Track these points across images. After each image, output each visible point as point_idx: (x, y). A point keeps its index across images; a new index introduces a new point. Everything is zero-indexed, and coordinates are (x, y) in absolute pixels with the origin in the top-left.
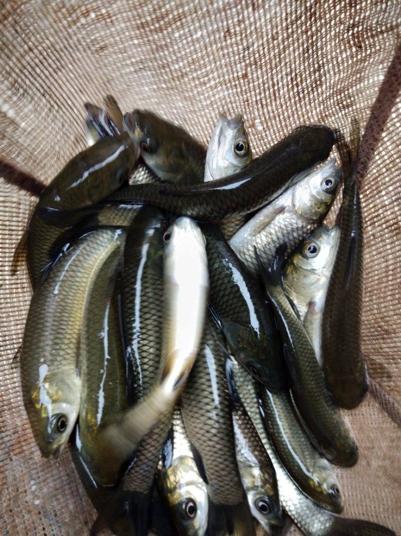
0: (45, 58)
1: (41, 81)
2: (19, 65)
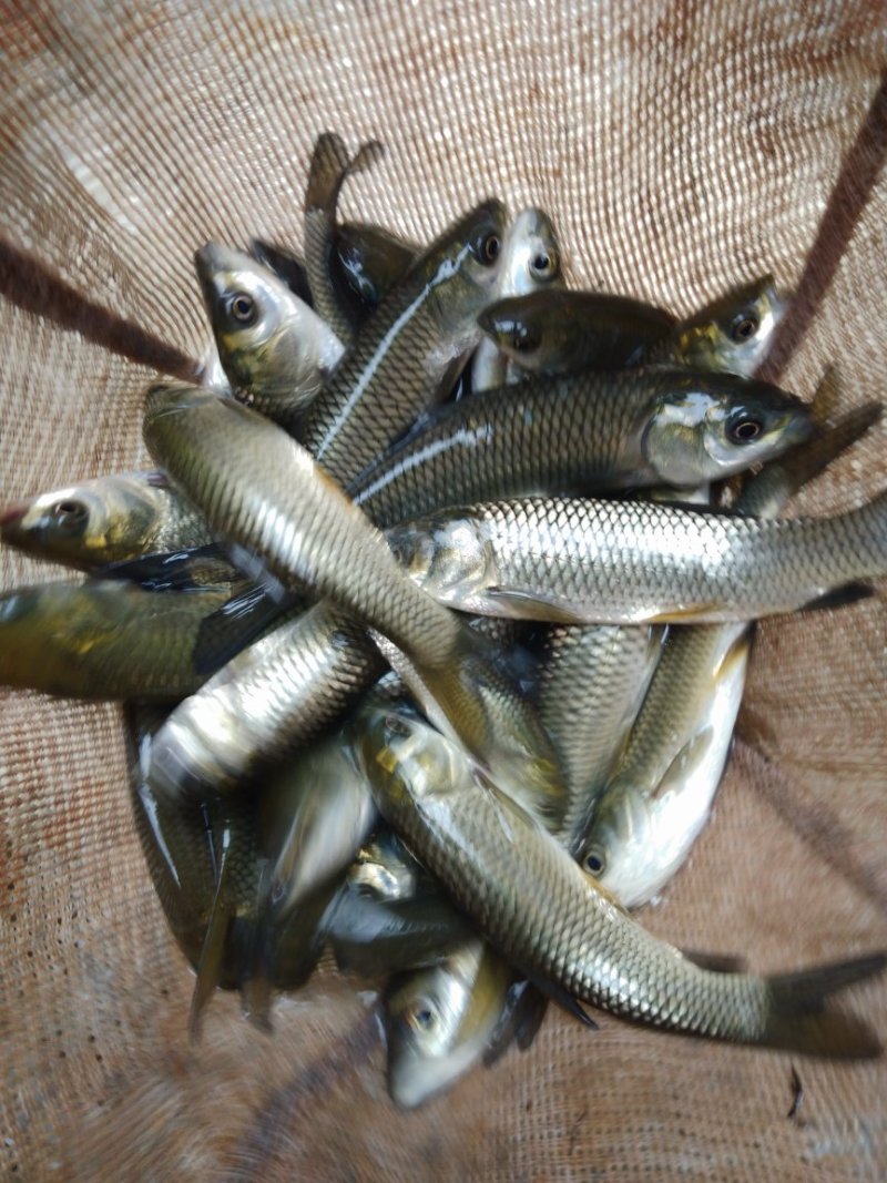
0: (192, 118)
1: (176, 155)
2: (140, 123)
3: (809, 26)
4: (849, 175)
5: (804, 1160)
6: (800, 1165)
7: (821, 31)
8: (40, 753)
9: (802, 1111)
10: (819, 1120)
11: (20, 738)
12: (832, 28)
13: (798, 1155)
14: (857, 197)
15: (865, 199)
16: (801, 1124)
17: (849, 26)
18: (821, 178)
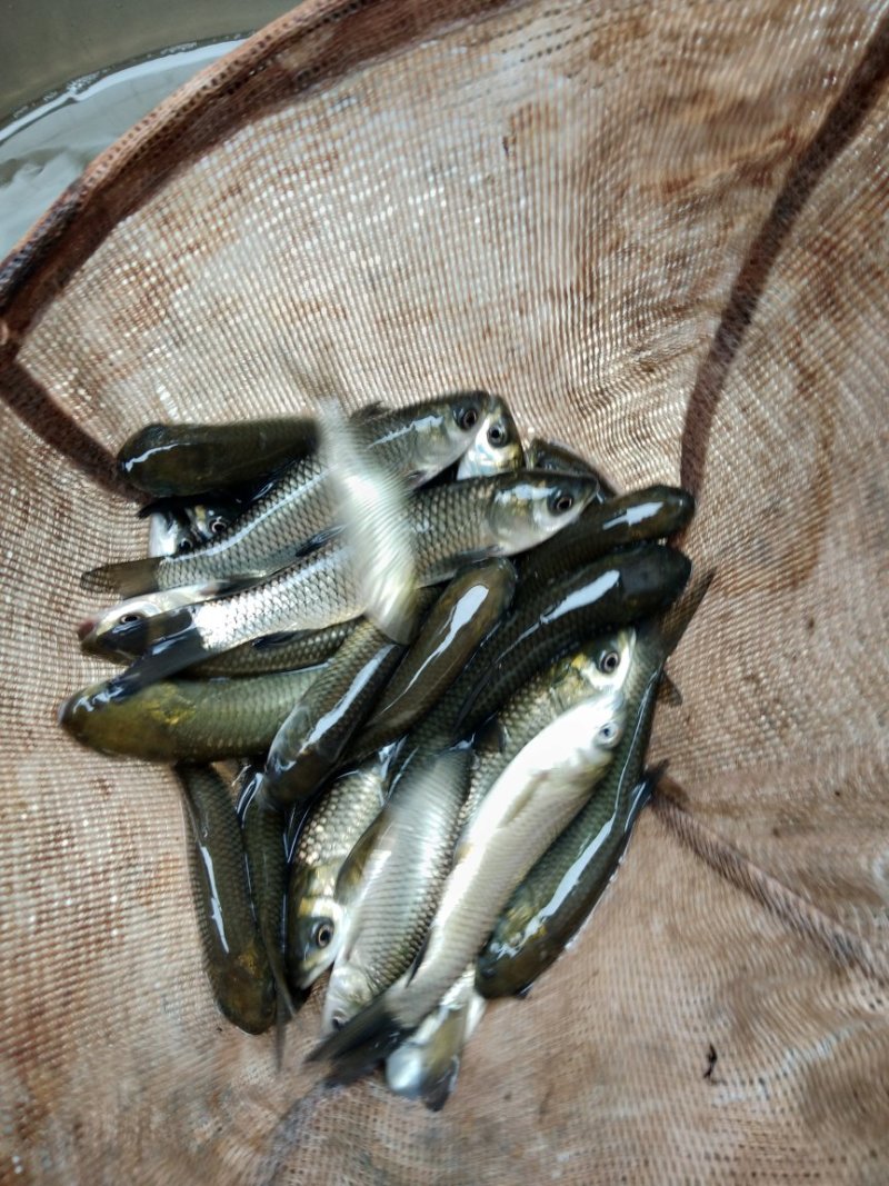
2: (211, 364)
3: (673, 288)
4: (703, 382)
5: (714, 1106)
6: (711, 1110)
7: (680, 291)
8: (136, 831)
9: (716, 1074)
10: (728, 1080)
11: (122, 818)
12: (687, 289)
13: (710, 1102)
14: (711, 398)
15: (717, 399)
16: (714, 1082)
17: (695, 287)
18: (683, 386)
